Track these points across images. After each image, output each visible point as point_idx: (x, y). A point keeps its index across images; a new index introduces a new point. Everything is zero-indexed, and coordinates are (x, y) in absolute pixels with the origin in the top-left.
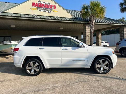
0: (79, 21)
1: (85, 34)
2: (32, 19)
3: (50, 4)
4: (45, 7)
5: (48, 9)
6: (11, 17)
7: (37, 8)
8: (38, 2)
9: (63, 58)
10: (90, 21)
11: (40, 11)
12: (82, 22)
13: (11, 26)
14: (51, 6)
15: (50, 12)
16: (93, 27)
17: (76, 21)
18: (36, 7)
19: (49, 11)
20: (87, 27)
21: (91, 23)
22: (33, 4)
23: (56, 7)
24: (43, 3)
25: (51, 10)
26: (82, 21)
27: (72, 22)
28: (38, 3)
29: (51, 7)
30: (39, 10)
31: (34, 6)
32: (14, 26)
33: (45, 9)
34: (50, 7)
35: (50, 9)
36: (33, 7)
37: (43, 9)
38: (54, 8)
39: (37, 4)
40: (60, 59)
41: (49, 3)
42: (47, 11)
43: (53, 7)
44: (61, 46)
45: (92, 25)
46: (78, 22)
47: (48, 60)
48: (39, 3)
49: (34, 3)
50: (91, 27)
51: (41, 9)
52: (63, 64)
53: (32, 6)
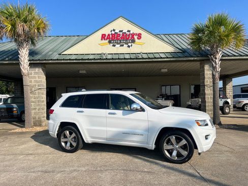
0: (186, 57)
1: (204, 82)
2: (99, 61)
3: (131, 32)
4: (122, 38)
5: (128, 41)
6: (69, 61)
7: (110, 42)
8: (111, 31)
9: (109, 129)
10: (211, 55)
11: (114, 46)
12: (192, 59)
13: (81, 72)
14: (133, 35)
15: (132, 45)
16: (217, 66)
17: (180, 57)
18: (107, 41)
19: (130, 44)
20: (207, 67)
21: (212, 60)
22: (103, 37)
23: (142, 36)
24: (119, 33)
25: (133, 41)
26: (192, 57)
27: (172, 59)
28: (110, 33)
29: (133, 37)
30: (112, 44)
31: (105, 39)
32: (84, 72)
33: (122, 41)
34: (130, 38)
35: (130, 41)
36: (104, 41)
37: (119, 42)
38: (138, 38)
39: (109, 35)
40: (105, 129)
41: (129, 31)
42: (125, 45)
43: (136, 37)
44: (108, 108)
45: (214, 64)
46: (185, 59)
47: (88, 130)
48: (113, 32)
49: (105, 35)
50: (214, 68)
51: (116, 43)
52: (109, 138)
53: (102, 39)
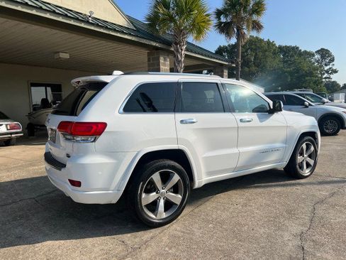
16: (183, 60)
20: (163, 61)
21: (178, 51)
40: (235, 150)
45: (179, 56)
50: (178, 62)
